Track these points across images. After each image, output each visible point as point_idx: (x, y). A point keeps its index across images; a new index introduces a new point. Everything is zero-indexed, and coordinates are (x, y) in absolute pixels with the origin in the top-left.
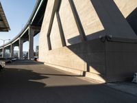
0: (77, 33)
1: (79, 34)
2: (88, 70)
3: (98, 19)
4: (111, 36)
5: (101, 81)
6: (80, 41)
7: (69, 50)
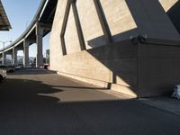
0: (100, 33)
1: (102, 34)
2: (115, 82)
3: (128, 13)
4: (146, 37)
5: (131, 95)
6: (104, 43)
7: (90, 55)
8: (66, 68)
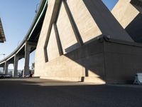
1: (76, 42)
2: (87, 75)
4: (109, 37)
6: (78, 47)
7: (67, 58)
8: (47, 73)
